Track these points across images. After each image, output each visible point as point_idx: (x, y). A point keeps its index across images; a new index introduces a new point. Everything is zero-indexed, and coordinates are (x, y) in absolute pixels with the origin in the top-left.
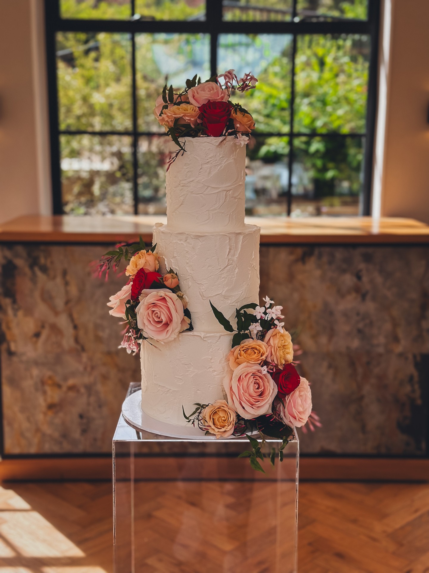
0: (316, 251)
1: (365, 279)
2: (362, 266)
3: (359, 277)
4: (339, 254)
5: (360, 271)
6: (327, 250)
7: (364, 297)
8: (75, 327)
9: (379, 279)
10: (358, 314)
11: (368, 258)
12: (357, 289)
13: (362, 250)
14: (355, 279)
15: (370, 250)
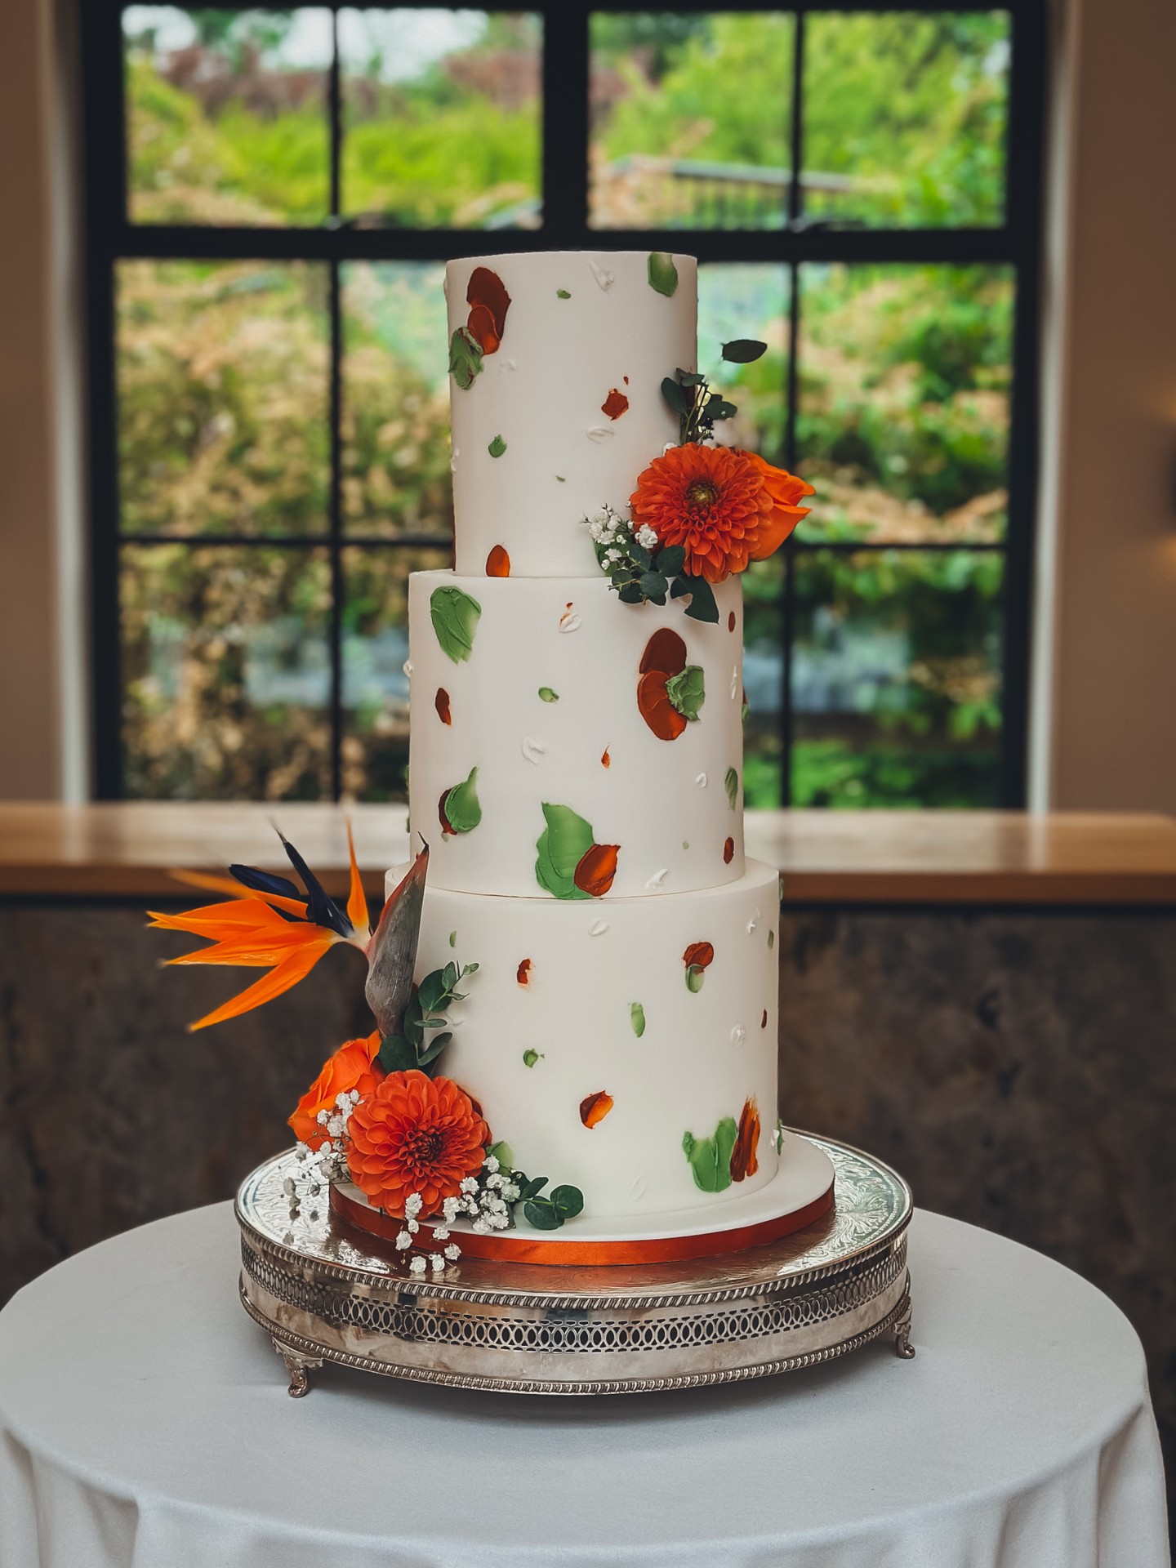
0: (843, 929)
1: (1005, 1022)
2: (997, 979)
3: (988, 1018)
4: (920, 937)
5: (993, 994)
6: (880, 922)
7: (1005, 1082)
8: (41, 1178)
9: (1055, 1026)
10: (988, 1142)
11: (1015, 953)
12: (982, 1058)
13: (995, 925)
14: (975, 1024)
15: (1023, 926)
